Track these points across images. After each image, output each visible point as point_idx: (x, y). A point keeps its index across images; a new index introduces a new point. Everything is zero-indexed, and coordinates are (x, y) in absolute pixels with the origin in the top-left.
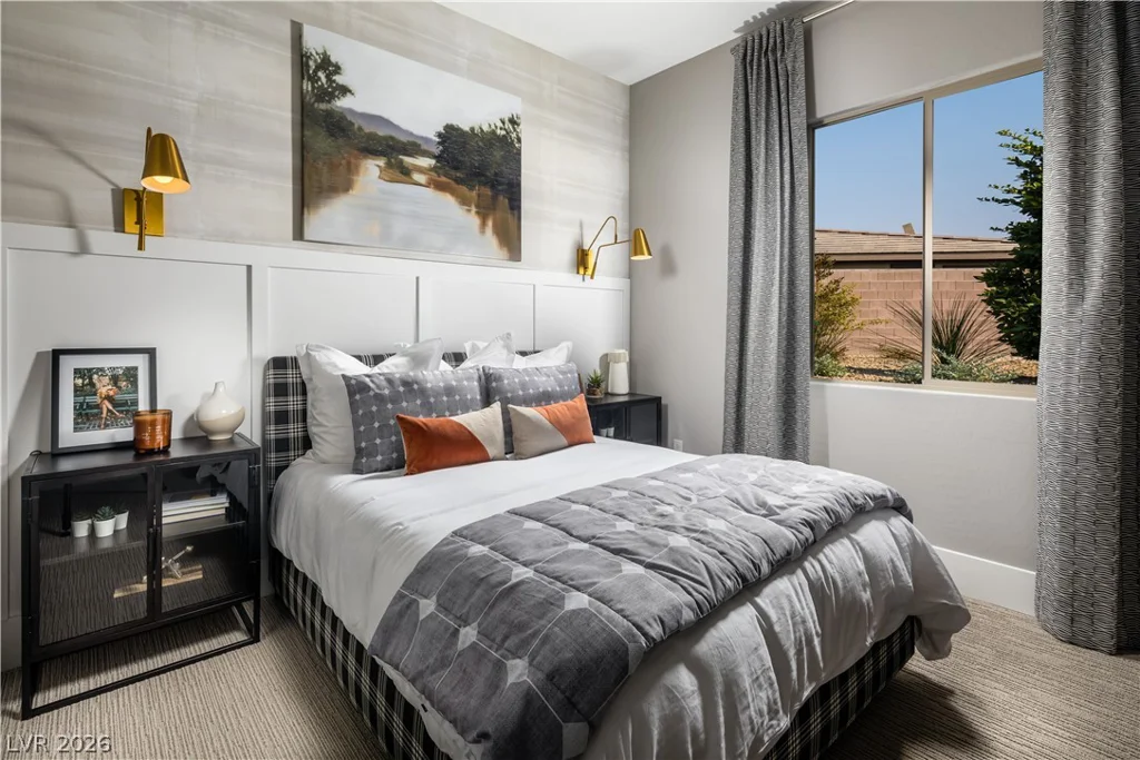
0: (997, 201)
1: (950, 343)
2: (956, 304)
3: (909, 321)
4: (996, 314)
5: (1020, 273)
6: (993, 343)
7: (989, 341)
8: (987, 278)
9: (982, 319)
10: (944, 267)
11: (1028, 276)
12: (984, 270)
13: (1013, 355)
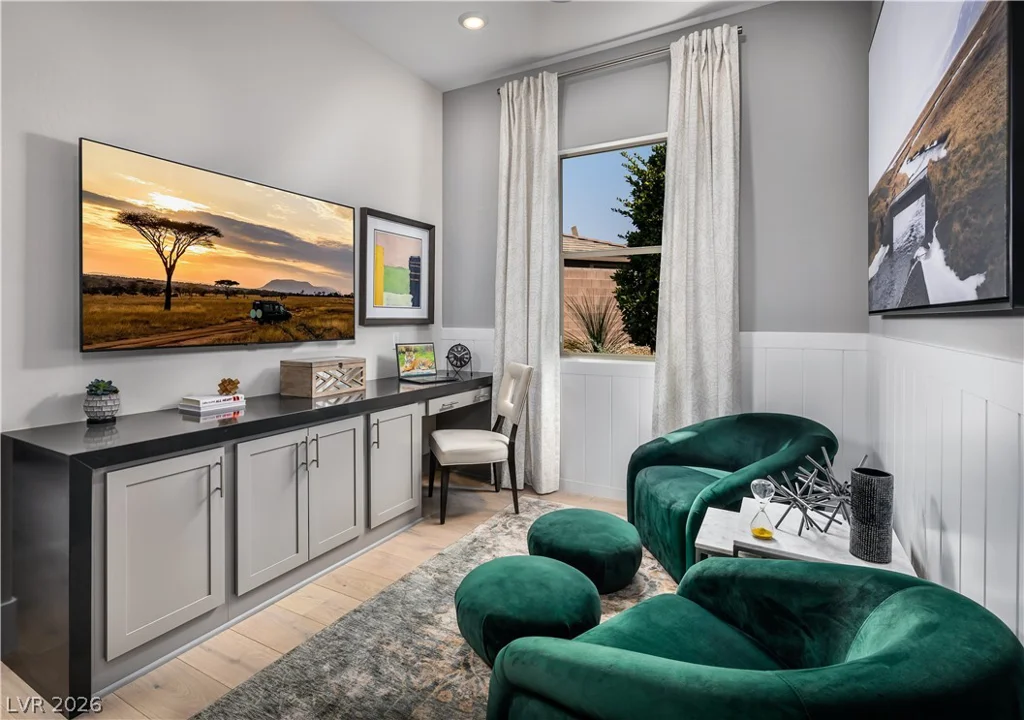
0: (621, 212)
1: (598, 335)
2: (602, 299)
3: (576, 315)
4: (621, 308)
5: (632, 273)
6: (621, 333)
7: (618, 331)
8: (617, 278)
9: (614, 313)
10: (595, 267)
11: (637, 277)
12: (614, 271)
13: (630, 342)
